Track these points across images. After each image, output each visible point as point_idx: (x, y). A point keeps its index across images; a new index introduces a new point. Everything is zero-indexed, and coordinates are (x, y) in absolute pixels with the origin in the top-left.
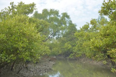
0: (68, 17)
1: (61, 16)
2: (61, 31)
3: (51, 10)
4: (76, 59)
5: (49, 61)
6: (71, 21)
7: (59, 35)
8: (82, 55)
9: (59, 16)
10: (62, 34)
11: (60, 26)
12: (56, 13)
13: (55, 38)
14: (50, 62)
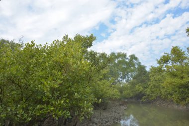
0: (136, 59)
1: (129, 58)
2: (130, 74)
3: (119, 53)
4: (149, 103)
5: (120, 105)
6: (140, 63)
7: (128, 78)
8: (156, 97)
9: (127, 59)
10: (132, 76)
11: (128, 68)
12: (124, 56)
13: (125, 80)
14: (122, 107)
